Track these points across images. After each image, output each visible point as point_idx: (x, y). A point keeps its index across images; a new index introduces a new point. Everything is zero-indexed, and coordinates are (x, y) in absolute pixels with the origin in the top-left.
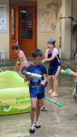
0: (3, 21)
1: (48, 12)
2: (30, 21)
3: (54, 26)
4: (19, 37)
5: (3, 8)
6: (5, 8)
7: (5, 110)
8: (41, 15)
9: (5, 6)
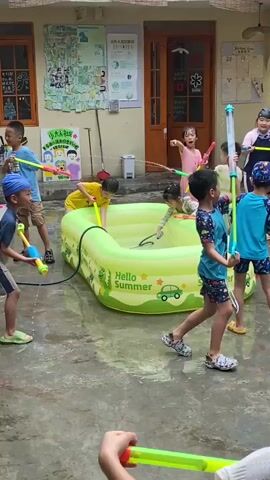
0: (129, 77)
1: (243, 51)
2: (197, 76)
3: (259, 86)
4: (168, 116)
5: (129, 42)
6: (133, 42)
7: (171, 300)
8: (224, 58)
9: (134, 37)
